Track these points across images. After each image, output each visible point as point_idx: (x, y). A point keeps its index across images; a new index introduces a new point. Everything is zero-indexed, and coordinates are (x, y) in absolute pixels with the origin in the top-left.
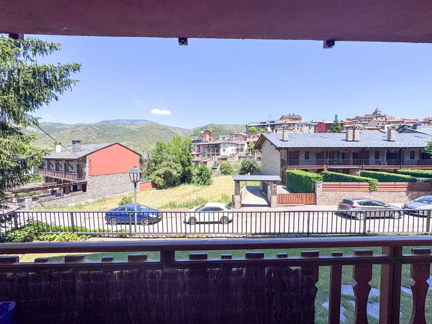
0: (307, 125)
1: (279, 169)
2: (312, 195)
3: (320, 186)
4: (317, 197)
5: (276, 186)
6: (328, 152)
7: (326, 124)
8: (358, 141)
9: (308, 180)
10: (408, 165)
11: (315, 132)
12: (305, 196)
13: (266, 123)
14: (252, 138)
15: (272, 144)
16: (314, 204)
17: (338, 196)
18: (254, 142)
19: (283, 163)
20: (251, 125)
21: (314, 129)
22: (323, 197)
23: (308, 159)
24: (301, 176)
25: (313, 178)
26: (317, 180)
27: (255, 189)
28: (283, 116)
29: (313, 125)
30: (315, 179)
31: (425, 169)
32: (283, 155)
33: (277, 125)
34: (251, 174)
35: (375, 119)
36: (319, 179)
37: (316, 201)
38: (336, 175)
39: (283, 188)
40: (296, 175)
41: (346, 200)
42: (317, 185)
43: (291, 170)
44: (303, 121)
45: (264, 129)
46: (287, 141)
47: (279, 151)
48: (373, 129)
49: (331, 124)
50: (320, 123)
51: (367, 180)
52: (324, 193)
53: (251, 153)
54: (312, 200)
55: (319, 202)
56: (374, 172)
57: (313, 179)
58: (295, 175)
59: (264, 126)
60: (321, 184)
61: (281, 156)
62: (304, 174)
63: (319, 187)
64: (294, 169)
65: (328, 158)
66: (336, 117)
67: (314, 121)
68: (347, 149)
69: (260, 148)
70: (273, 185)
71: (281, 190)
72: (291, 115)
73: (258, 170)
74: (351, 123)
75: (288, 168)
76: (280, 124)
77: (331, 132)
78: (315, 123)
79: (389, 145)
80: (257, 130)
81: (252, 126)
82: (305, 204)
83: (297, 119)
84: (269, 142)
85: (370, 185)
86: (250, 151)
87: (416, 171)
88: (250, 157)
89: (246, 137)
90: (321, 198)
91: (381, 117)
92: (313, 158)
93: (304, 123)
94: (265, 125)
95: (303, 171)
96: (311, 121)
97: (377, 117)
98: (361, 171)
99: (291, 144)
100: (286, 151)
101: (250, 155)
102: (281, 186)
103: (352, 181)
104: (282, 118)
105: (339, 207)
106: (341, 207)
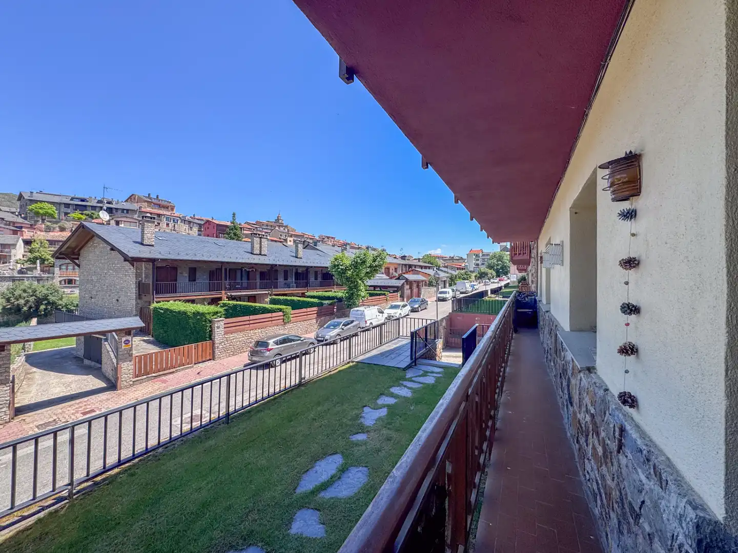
0: (185, 221)
1: (134, 302)
2: (208, 344)
3: (220, 326)
4: (216, 345)
5: (130, 339)
6: (228, 269)
7: (217, 224)
8: (266, 255)
9: (199, 319)
10: (314, 287)
11: (199, 235)
12: (195, 349)
13: (87, 201)
14: (41, 231)
15: (113, 249)
16: (210, 360)
17: (246, 338)
18: (52, 242)
19: (142, 289)
20: (36, 197)
21: (198, 231)
22: (225, 344)
23: (195, 280)
24: (185, 313)
25: (209, 313)
26: (215, 317)
27: (58, 357)
28: (133, 195)
29: (195, 223)
30: (213, 316)
31: (326, 291)
32: (142, 273)
33: (120, 212)
34: (39, 323)
35: (277, 228)
36: (219, 315)
37: (214, 352)
38: (240, 305)
39: (144, 341)
40: (175, 312)
41: (259, 342)
42: (216, 325)
43: (162, 303)
44: (176, 213)
45: (82, 214)
46: (153, 246)
47: (133, 266)
48: (276, 241)
49: (227, 226)
50: (208, 221)
51: (280, 308)
52: (226, 337)
53: (38, 268)
54: (208, 353)
55: (219, 354)
56: (285, 297)
57: (208, 317)
58: (171, 311)
59: (84, 208)
60: (222, 323)
61: (138, 275)
62: (190, 308)
63: (218, 327)
64: (168, 301)
65: (228, 279)
66: (234, 216)
67: (196, 217)
68: (254, 266)
69: (76, 257)
70: (124, 339)
71: (141, 346)
72: (151, 196)
73: (64, 309)
74: (251, 229)
75: (155, 299)
76: (128, 210)
77: (227, 238)
78: (198, 219)
79: (298, 263)
80: (59, 213)
81: (41, 202)
82: (196, 364)
83: (166, 208)
84: (103, 245)
85: (284, 316)
86: (35, 263)
87: (320, 293)
88: (35, 277)
89: (21, 227)
90: (222, 346)
91: (283, 226)
92: (203, 279)
93: (180, 218)
94: (85, 206)
95: (187, 304)
96: (192, 216)
97: (279, 226)
98: (271, 297)
99: (161, 252)
100: (150, 265)
101: (37, 272)
102: (138, 338)
103: (262, 313)
104: (131, 199)
105: (251, 355)
106: (253, 353)
